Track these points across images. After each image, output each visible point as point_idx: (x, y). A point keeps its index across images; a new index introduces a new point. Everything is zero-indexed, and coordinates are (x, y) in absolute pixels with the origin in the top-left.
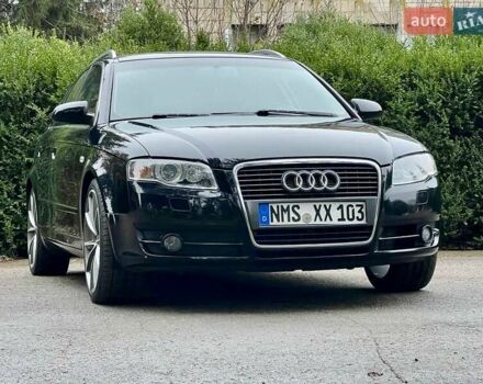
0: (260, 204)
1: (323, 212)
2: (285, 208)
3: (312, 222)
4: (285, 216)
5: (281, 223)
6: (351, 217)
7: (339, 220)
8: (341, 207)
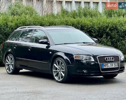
0: (102, 64)
1: (112, 65)
2: (106, 64)
3: (110, 67)
5: (105, 67)
7: (114, 66)
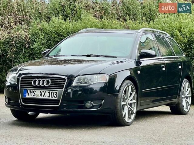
0: (24, 89)
1: (43, 94)
2: (31, 91)
3: (39, 97)
4: (31, 94)
5: (29, 96)
6: (52, 96)
7: (48, 97)
8: (49, 92)
